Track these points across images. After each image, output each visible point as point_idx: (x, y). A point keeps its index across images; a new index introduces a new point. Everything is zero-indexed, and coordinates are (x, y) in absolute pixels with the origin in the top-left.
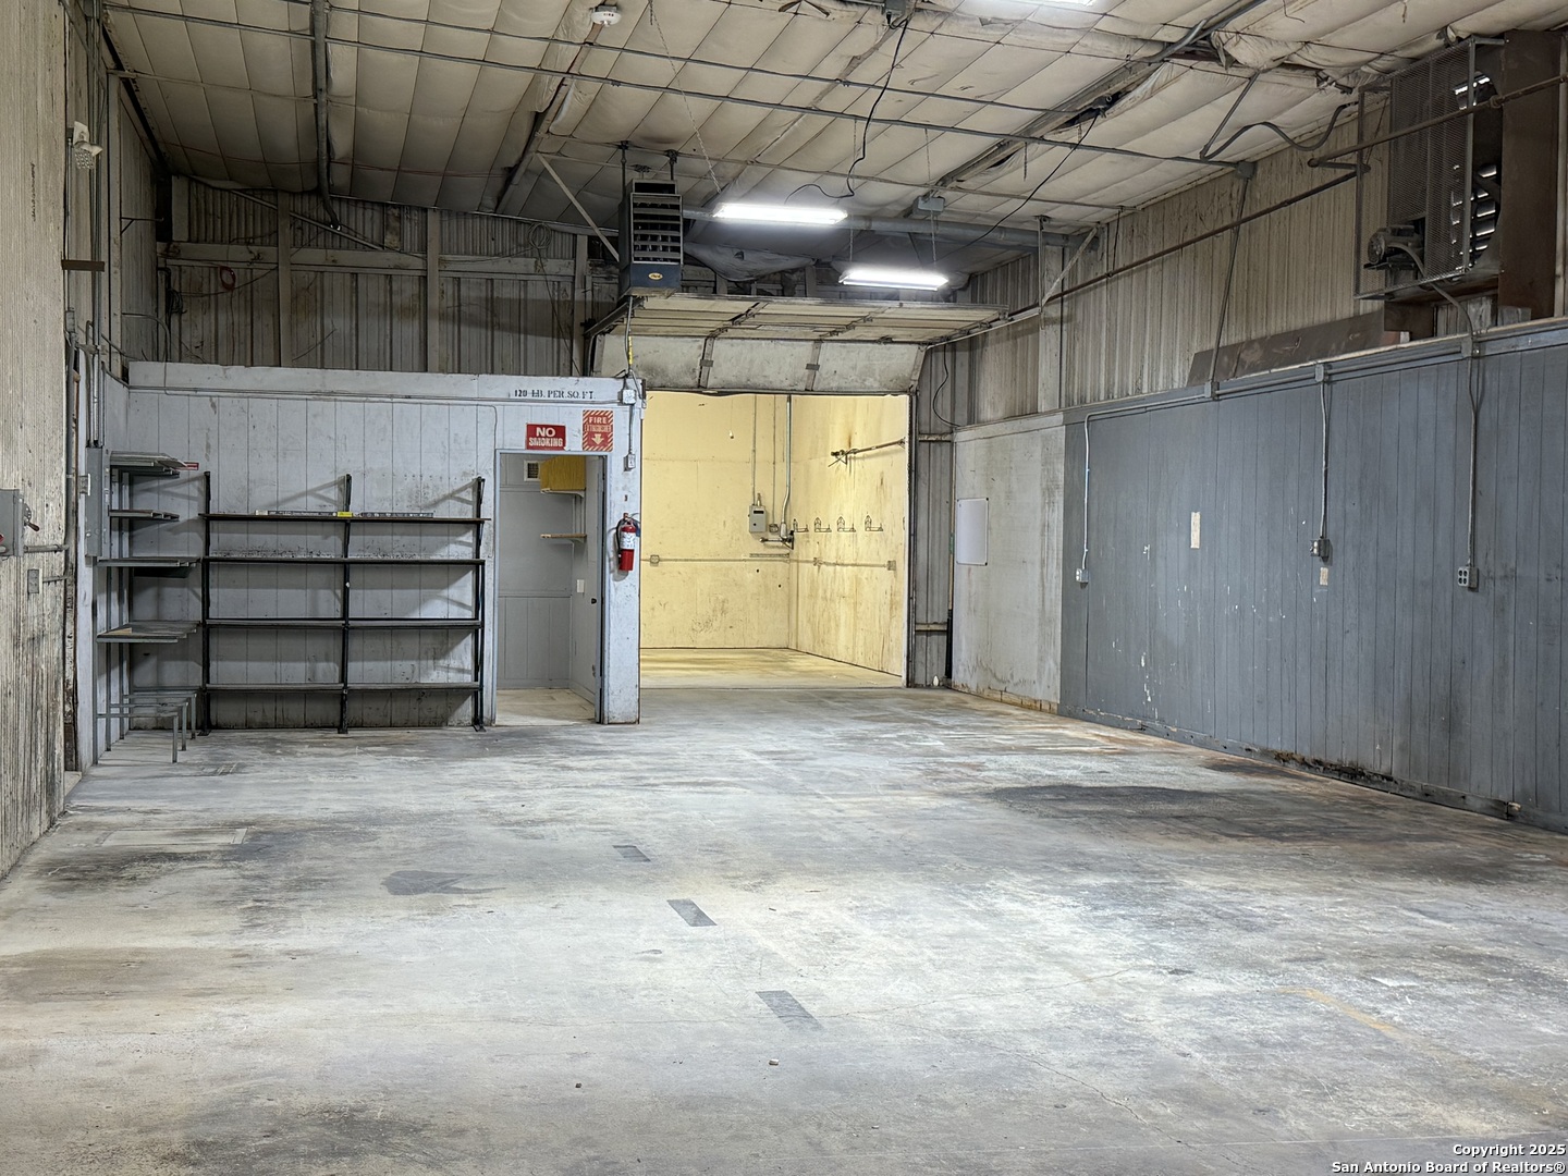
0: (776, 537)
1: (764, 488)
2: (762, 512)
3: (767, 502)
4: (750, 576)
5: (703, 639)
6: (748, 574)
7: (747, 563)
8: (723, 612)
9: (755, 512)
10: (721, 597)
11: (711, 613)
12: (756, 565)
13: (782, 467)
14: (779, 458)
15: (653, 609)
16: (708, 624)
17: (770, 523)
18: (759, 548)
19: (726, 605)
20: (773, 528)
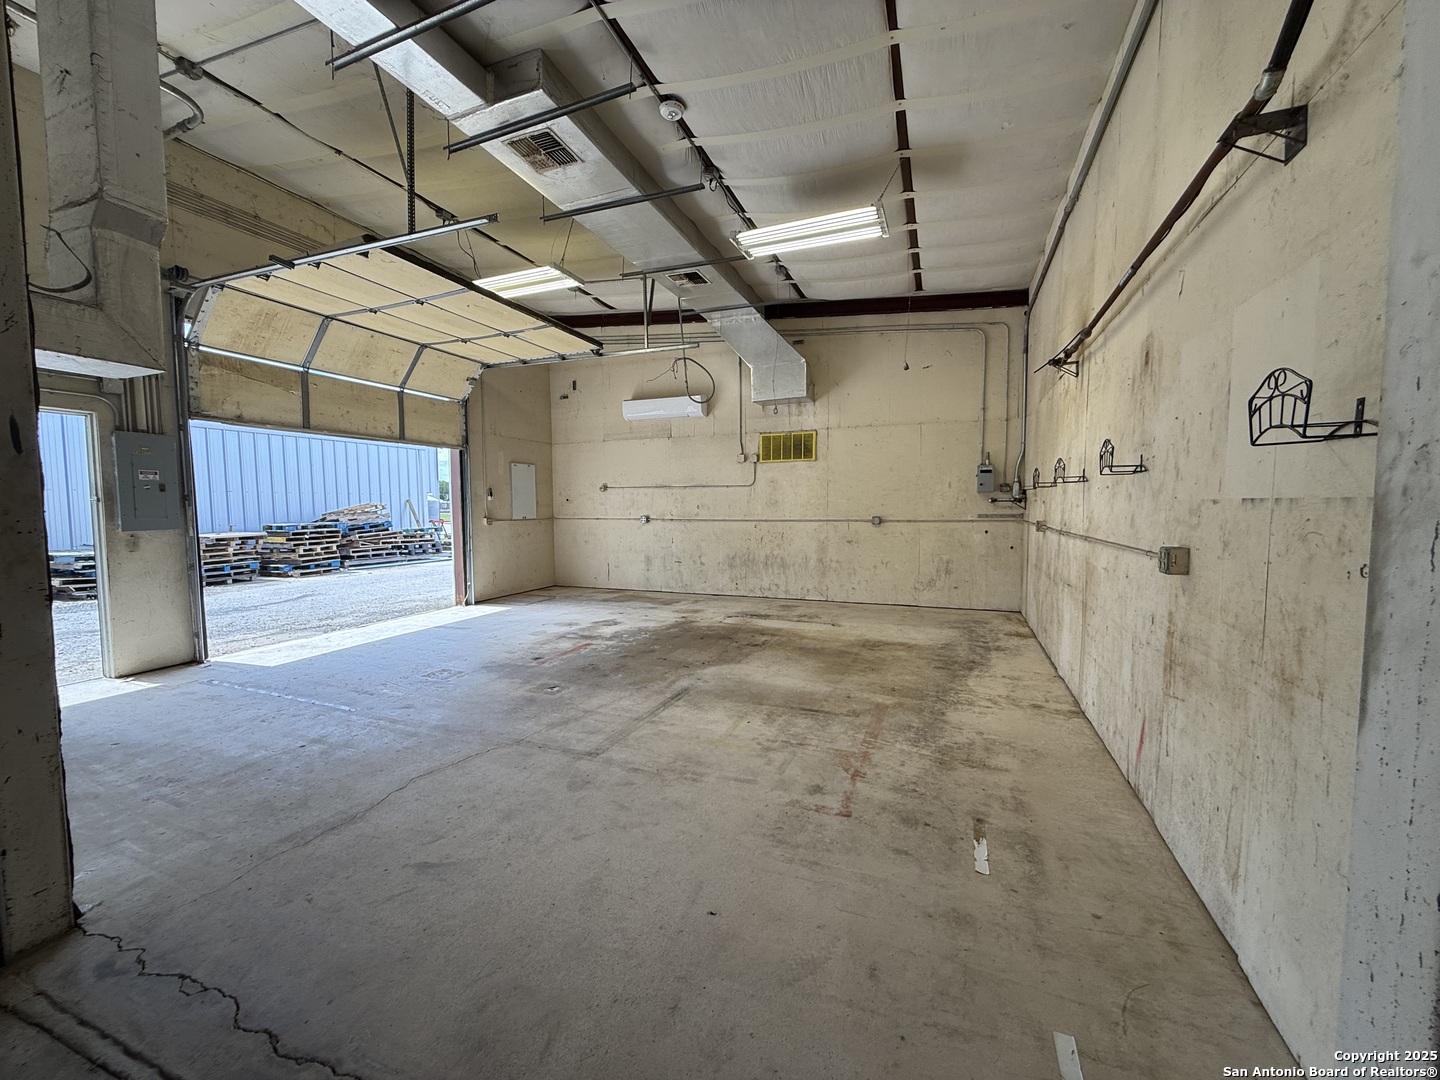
0: (1006, 496)
1: (995, 446)
2: (990, 471)
3: (998, 461)
4: (978, 537)
5: (926, 598)
6: (976, 536)
7: (975, 524)
8: (948, 572)
9: (982, 471)
10: (945, 558)
11: (934, 572)
12: (986, 526)
13: (1016, 423)
14: (1013, 412)
15: (875, 567)
16: (931, 583)
17: (1002, 482)
18: (988, 508)
19: (951, 566)
20: (1006, 487)
